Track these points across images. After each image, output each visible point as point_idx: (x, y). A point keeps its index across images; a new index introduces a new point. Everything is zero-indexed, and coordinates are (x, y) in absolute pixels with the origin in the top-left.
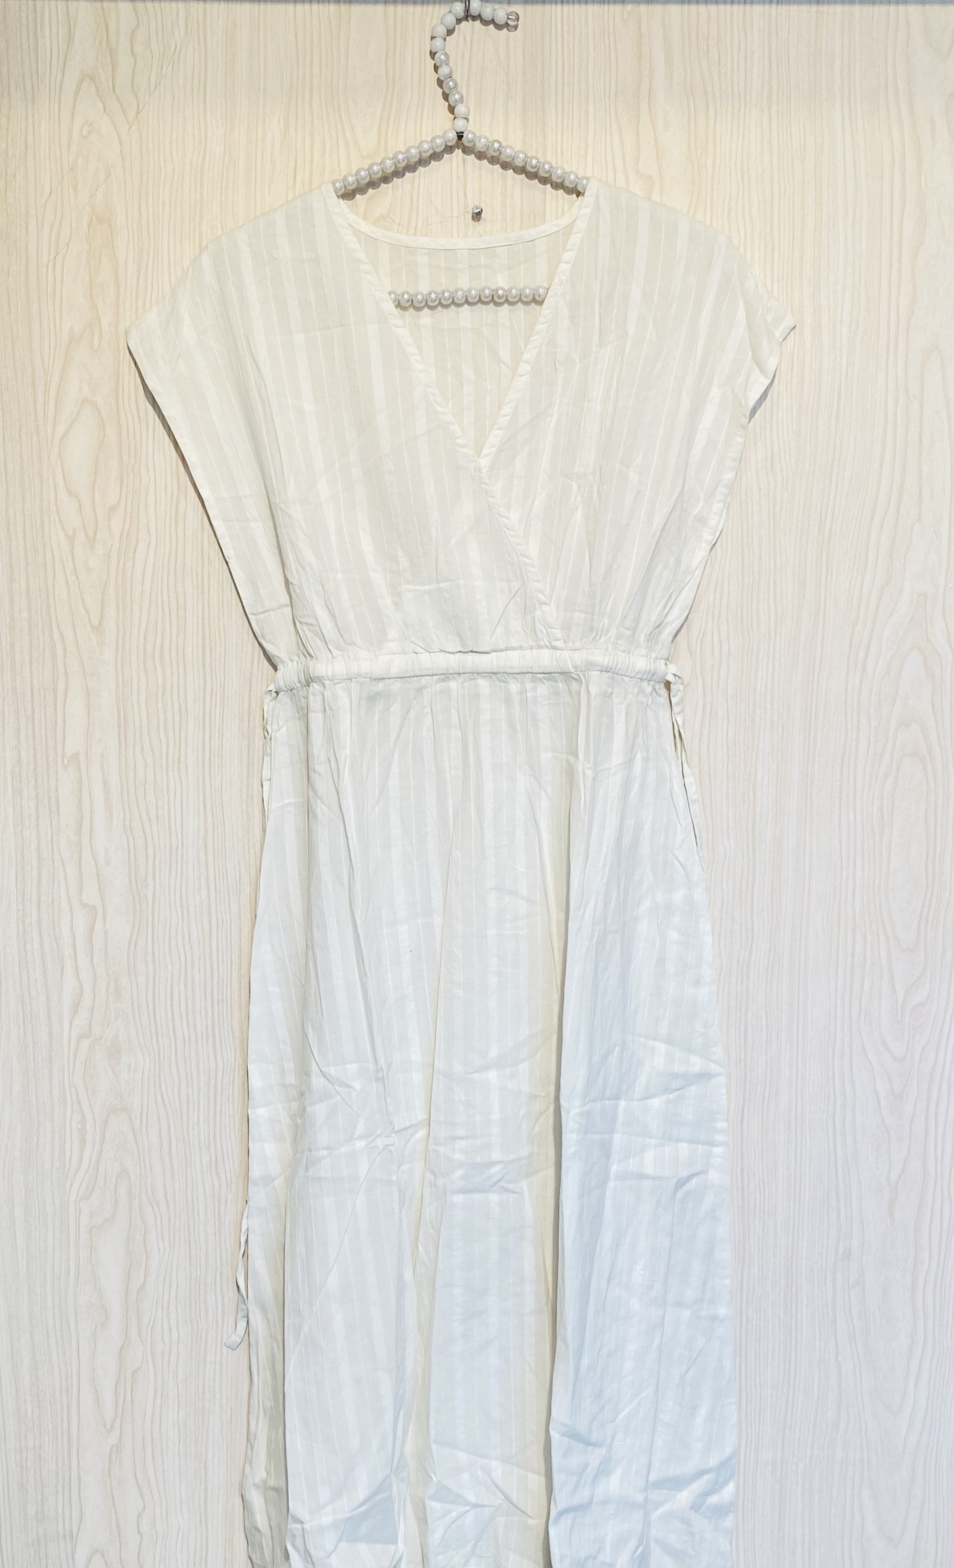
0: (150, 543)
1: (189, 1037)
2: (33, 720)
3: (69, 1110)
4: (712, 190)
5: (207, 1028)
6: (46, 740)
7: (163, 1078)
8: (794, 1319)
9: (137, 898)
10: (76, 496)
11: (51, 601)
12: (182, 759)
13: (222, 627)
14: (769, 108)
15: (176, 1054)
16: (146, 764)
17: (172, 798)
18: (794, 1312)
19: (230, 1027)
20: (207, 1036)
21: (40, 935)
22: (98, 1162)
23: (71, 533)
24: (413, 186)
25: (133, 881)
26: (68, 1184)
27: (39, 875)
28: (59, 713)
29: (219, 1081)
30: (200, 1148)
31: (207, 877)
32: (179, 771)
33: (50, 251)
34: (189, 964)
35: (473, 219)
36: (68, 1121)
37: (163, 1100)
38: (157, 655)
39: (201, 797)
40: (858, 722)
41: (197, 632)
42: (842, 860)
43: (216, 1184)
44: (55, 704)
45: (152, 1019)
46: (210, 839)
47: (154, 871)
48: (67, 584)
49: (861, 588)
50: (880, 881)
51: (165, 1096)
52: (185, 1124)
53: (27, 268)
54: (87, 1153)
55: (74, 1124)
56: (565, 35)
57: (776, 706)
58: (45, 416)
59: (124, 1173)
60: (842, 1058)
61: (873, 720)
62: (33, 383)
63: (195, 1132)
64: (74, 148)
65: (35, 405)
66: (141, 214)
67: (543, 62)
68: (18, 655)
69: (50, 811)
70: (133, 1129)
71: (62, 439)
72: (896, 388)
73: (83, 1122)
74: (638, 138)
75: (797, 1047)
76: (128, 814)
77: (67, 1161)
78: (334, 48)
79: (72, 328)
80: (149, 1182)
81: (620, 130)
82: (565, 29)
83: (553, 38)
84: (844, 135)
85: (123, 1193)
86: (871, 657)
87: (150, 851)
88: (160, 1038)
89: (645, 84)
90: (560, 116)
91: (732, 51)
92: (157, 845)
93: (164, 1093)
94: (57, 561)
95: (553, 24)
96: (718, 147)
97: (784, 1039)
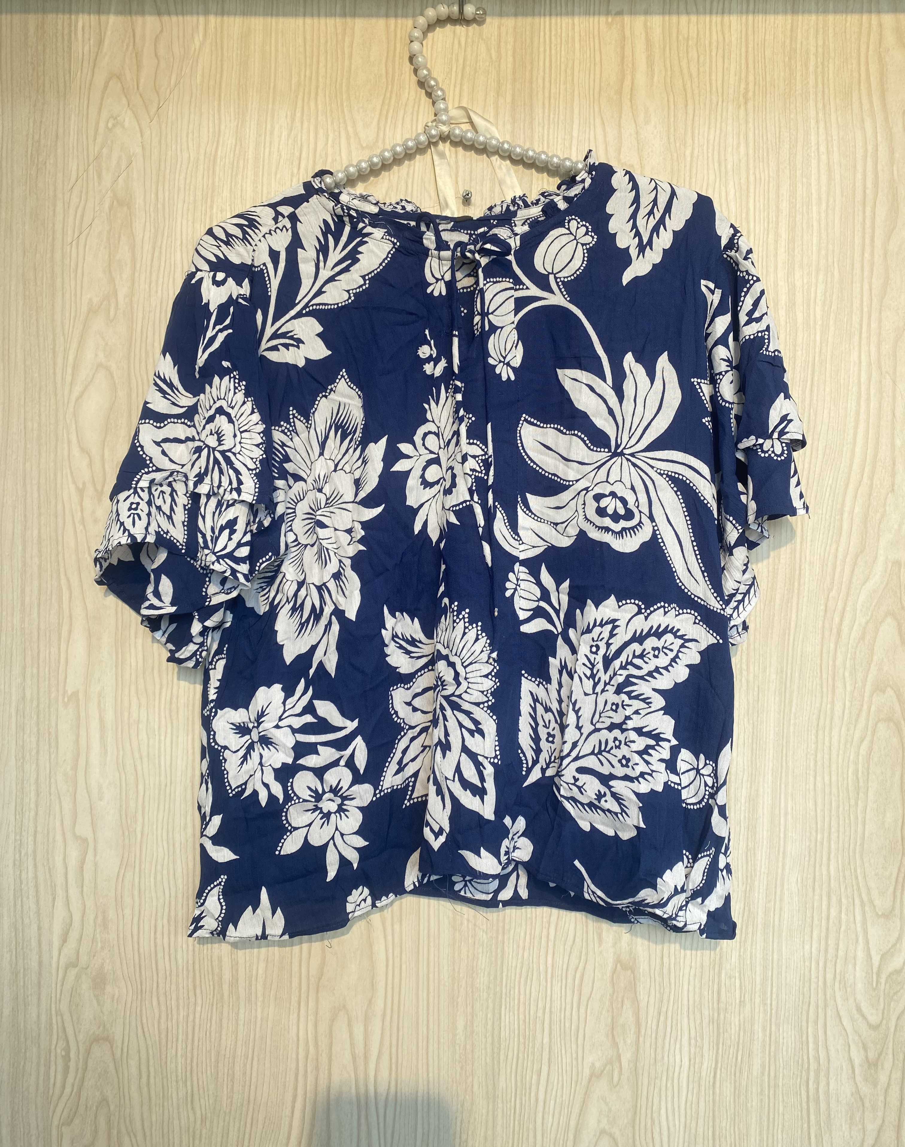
1: (171, 972)
2: (38, 659)
3: (55, 1037)
5: (188, 962)
6: (49, 680)
7: (144, 1012)
9: (126, 834)
10: (87, 453)
11: (60, 548)
15: (158, 986)
16: (140, 704)
17: (163, 738)
19: (210, 964)
21: (35, 865)
22: (80, 1089)
23: (81, 486)
24: (408, 174)
26: (52, 1108)
27: (37, 807)
28: (63, 653)
30: (177, 1082)
32: (170, 712)
33: (74, 232)
34: (173, 899)
35: (464, 203)
36: (53, 1047)
37: (144, 1032)
40: (834, 685)
42: (817, 823)
44: (59, 645)
45: (136, 951)
47: (143, 807)
48: (75, 532)
49: (836, 557)
50: (856, 845)
51: (146, 1030)
52: (163, 1057)
53: (53, 246)
54: (70, 1080)
55: (59, 1051)
56: (553, 38)
57: (751, 668)
58: (63, 379)
59: (104, 1101)
60: (816, 1022)
61: (848, 685)
62: (54, 349)
63: (173, 1065)
64: (99, 139)
65: (54, 369)
66: (157, 199)
67: (532, 63)
68: (27, 599)
69: (50, 744)
70: (114, 1059)
71: (77, 399)
72: (869, 364)
73: (67, 1049)
74: (620, 131)
75: (771, 1010)
76: (121, 753)
77: (51, 1086)
78: (339, 51)
79: (91, 300)
80: (128, 1110)
81: (603, 123)
82: (553, 33)
83: (542, 39)
84: (818, 128)
85: (102, 1122)
86: (846, 623)
87: (141, 788)
88: (143, 973)
89: (627, 82)
90: (546, 111)
91: (711, 52)
92: (147, 782)
93: (145, 1026)
94: (67, 512)
95: (542, 27)
96: (696, 139)
97: (757, 1001)
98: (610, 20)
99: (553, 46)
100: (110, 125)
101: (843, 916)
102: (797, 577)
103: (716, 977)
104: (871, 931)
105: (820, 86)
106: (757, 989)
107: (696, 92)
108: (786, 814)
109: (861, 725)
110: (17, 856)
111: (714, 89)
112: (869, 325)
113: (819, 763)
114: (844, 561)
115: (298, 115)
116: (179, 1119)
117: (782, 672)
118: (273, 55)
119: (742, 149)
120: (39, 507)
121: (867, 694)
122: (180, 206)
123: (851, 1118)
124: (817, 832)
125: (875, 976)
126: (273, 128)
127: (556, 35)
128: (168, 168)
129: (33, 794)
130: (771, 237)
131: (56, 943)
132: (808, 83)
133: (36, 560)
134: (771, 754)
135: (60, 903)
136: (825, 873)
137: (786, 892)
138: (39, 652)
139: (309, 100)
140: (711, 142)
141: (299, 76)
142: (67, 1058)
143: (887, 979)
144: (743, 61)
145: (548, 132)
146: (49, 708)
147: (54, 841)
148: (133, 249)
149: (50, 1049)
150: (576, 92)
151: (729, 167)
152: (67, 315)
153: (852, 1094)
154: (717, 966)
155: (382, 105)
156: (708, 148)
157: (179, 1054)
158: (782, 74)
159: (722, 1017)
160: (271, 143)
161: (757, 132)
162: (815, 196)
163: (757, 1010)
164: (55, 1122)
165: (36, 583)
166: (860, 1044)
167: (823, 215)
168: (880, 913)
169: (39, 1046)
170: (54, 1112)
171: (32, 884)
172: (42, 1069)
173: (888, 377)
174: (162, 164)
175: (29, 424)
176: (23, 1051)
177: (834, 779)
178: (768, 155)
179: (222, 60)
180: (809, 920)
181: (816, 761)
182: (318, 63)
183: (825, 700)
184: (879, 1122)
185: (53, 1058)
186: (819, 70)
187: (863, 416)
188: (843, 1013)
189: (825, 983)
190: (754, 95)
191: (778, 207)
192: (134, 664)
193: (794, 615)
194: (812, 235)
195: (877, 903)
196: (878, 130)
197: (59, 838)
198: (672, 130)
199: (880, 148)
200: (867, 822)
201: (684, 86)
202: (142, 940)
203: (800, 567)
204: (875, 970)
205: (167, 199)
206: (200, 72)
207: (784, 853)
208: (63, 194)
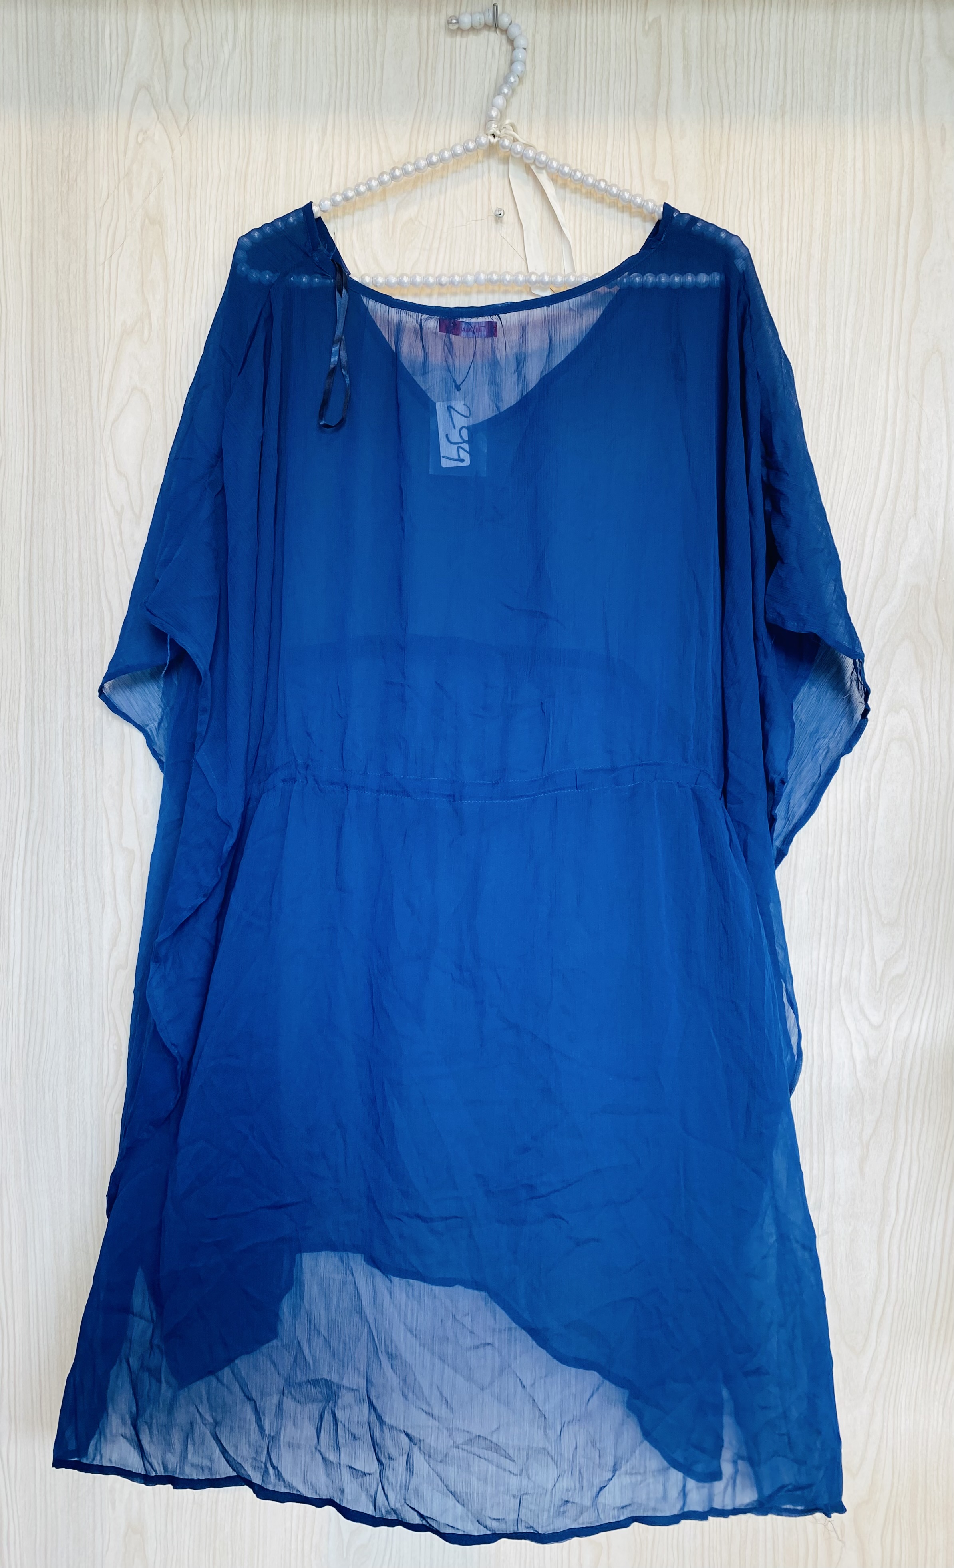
3: (107, 1032)
4: (724, 196)
10: (125, 477)
11: (100, 571)
21: (85, 875)
27: (85, 820)
33: (106, 251)
35: (495, 221)
36: (106, 1043)
48: (115, 555)
53: (85, 266)
56: (589, 47)
58: (99, 401)
62: (89, 372)
65: (90, 392)
66: (189, 217)
67: (567, 73)
68: (70, 620)
69: (96, 762)
71: (113, 423)
74: (654, 146)
78: (371, 60)
79: (125, 321)
81: (638, 138)
82: (589, 41)
83: (577, 49)
84: (855, 143)
89: (663, 94)
90: (581, 124)
91: (749, 61)
95: (577, 36)
98: (647, 27)
99: (588, 54)
100: (140, 140)
105: (858, 98)
107: (733, 103)
109: (874, 745)
110: (67, 866)
111: (751, 102)
112: (898, 348)
114: (864, 586)
115: (329, 128)
119: (778, 166)
120: (79, 530)
121: (881, 715)
129: (81, 807)
130: (804, 257)
131: (107, 948)
132: (846, 94)
135: (109, 910)
138: (83, 672)
139: (340, 113)
142: (120, 1054)
144: (781, 73)
145: (582, 146)
146: (94, 726)
147: (102, 852)
148: (165, 269)
149: (104, 1045)
150: (611, 104)
151: (764, 183)
152: (102, 335)
155: (414, 119)
161: (793, 147)
162: (849, 215)
164: (110, 1112)
168: (886, 922)
169: (93, 1043)
170: (109, 1101)
171: (82, 893)
172: (97, 1063)
173: (915, 401)
175: (67, 447)
176: (78, 1046)
178: (803, 172)
179: (251, 71)
182: (349, 74)
185: (107, 1053)
186: (858, 82)
187: (888, 441)
190: (791, 108)
191: (811, 226)
194: (844, 255)
196: (915, 146)
198: (707, 145)
199: (917, 165)
200: (877, 836)
201: (721, 97)
205: (198, 218)
207: (796, 864)
208: (95, 212)
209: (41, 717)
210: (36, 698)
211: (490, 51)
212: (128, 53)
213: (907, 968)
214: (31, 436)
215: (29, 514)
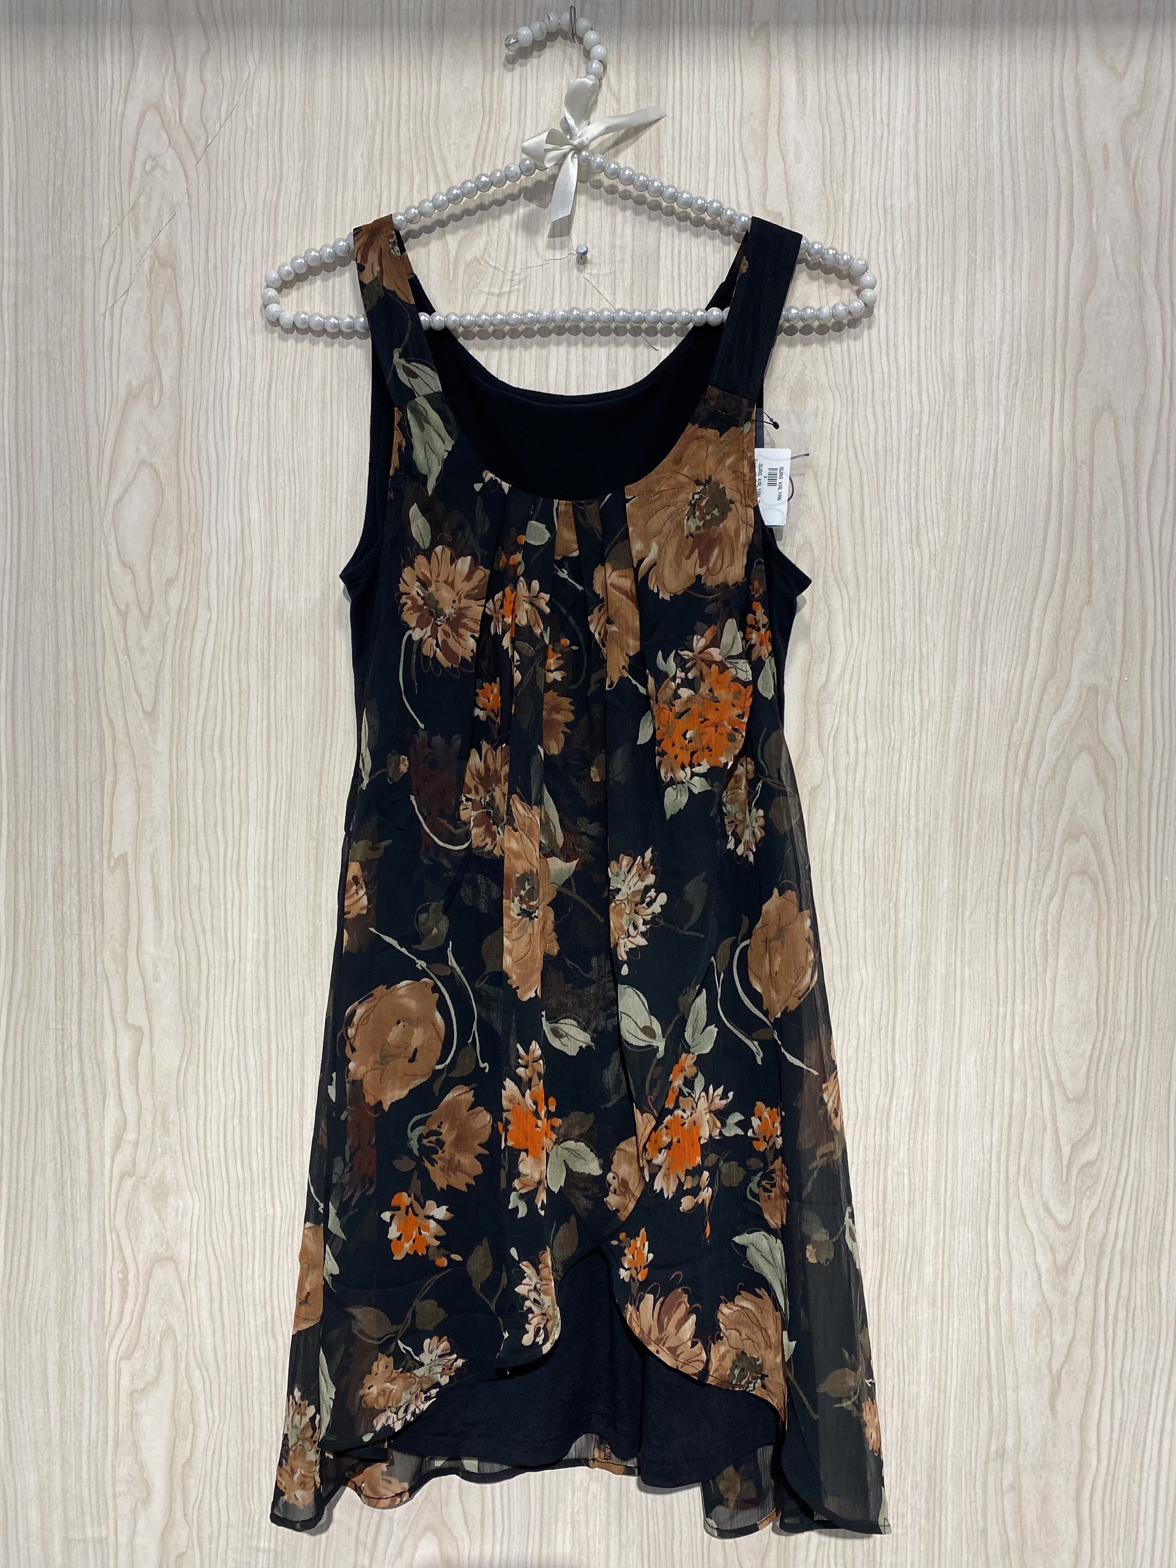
0: (210, 620)
1: (244, 1180)
2: (78, 816)
3: (110, 1257)
4: (850, 228)
5: (264, 1170)
6: (91, 841)
7: (214, 1225)
8: (937, 1527)
9: (188, 1019)
10: (130, 568)
11: (100, 684)
12: (242, 863)
13: (289, 714)
14: (916, 136)
15: (229, 1200)
16: (201, 868)
17: (229, 906)
18: (937, 1519)
20: (264, 1178)
22: (141, 1316)
23: (123, 608)
25: (184, 1000)
26: (108, 1340)
27: (81, 990)
28: (107, 809)
29: (277, 1230)
30: (255, 1305)
31: (267, 996)
32: (238, 876)
33: (107, 298)
35: (578, 262)
36: (108, 1269)
37: (214, 1250)
38: (216, 745)
39: (262, 905)
40: (1018, 833)
41: (262, 719)
42: (998, 994)
43: (273, 1348)
44: (102, 799)
45: (203, 1159)
46: (271, 953)
47: (208, 989)
48: (118, 664)
49: (1022, 681)
50: (1043, 1019)
51: (217, 1247)
52: (238, 1278)
53: (82, 317)
54: (129, 1306)
55: (115, 1273)
57: (921, 814)
58: (99, 479)
59: (169, 1331)
60: (997, 1223)
61: (1035, 832)
62: (87, 443)
63: (250, 1287)
64: (135, 185)
65: (88, 467)
66: (208, 259)
67: (659, 88)
68: (63, 744)
69: (94, 919)
70: (180, 1282)
71: (116, 505)
72: (1062, 453)
73: (125, 1271)
74: (766, 172)
75: (945, 1210)
76: (180, 926)
77: (107, 1315)
79: (130, 383)
80: (197, 1342)
81: (745, 162)
84: (1002, 166)
85: (168, 1354)
86: (1033, 760)
87: (204, 966)
88: (212, 1182)
89: (774, 112)
90: (677, 147)
92: (211, 960)
93: (216, 1242)
94: (107, 639)
96: (857, 180)
97: (929, 1200)
98: (752, 34)
100: (148, 168)
101: (1029, 1100)
102: (975, 707)
103: (882, 1174)
104: (1061, 1118)
105: (1005, 114)
106: (930, 1185)
107: (857, 123)
108: (963, 984)
109: (1050, 880)
110: (60, 1047)
111: (878, 119)
112: (1062, 404)
113: (1002, 924)
114: (1031, 688)
115: (377, 153)
116: (258, 1348)
117: (957, 818)
118: (345, 79)
119: (912, 192)
120: (74, 635)
121: (1057, 843)
122: (235, 267)
123: (1037, 1331)
124: (998, 1004)
125: (1065, 1169)
126: (346, 170)
127: (688, 53)
128: (220, 220)
129: (75, 975)
130: (946, 298)
131: (108, 1149)
132: (991, 111)
133: (72, 698)
134: (945, 913)
135: (111, 1101)
136: (1008, 1052)
137: (963, 1076)
138: (78, 806)
139: (389, 135)
140: (875, 184)
141: (377, 105)
142: (124, 1282)
143: (1078, 1173)
144: (913, 85)
145: (679, 172)
146: (92, 874)
147: (102, 1029)
148: (179, 320)
149: (105, 1271)
150: (713, 122)
151: (897, 213)
152: (102, 401)
153: (1038, 1305)
154: (882, 1163)
156: (871, 191)
157: (256, 1274)
158: (959, 101)
159: (888, 1219)
160: (344, 188)
161: (929, 171)
162: (998, 251)
163: (928, 1211)
164: (112, 1357)
165: (72, 726)
166: (1048, 1247)
167: (1008, 272)
168: (1071, 1097)
169: (91, 1269)
170: (110, 1344)
171: (77, 1080)
172: (96, 1294)
173: (1083, 466)
174: (213, 216)
175: (60, 534)
176: (73, 1274)
177: (1018, 942)
178: (942, 199)
179: (282, 87)
180: (989, 1107)
181: (997, 922)
182: (400, 90)
183: (1008, 851)
184: (1071, 1335)
185: (108, 1282)
186: (1004, 95)
187: (1054, 514)
188: (1027, 1212)
189: (1007, 1178)
190: (926, 127)
191: (954, 262)
192: (192, 820)
193: (971, 752)
194: (995, 298)
195: (1068, 1085)
196: (1074, 168)
197: (108, 1026)
198: (828, 170)
199: (1076, 191)
200: (1057, 991)
201: (842, 115)
202: (209, 1143)
203: (979, 695)
204: (1065, 1162)
205: (219, 259)
206: (255, 102)
207: (960, 1027)
208: (93, 253)
209: (27, 864)
210: (20, 839)
211: (567, 62)
212: (133, 66)
213: (1099, 1154)
214: (16, 521)
215: (13, 615)
